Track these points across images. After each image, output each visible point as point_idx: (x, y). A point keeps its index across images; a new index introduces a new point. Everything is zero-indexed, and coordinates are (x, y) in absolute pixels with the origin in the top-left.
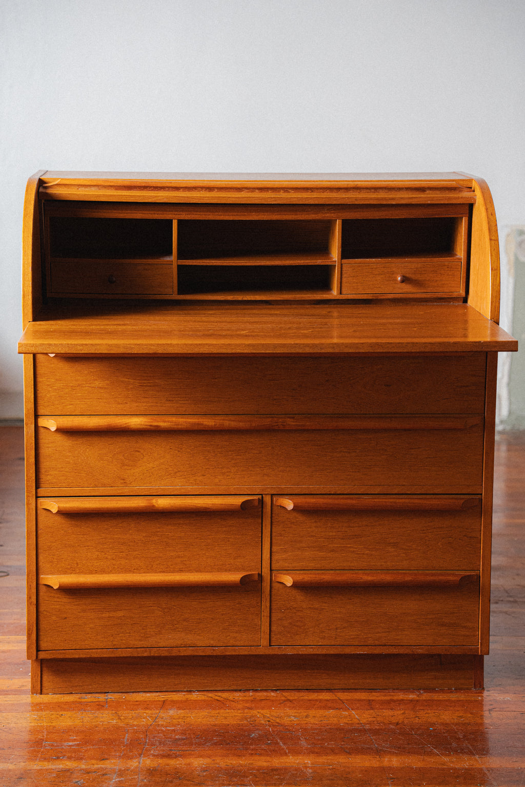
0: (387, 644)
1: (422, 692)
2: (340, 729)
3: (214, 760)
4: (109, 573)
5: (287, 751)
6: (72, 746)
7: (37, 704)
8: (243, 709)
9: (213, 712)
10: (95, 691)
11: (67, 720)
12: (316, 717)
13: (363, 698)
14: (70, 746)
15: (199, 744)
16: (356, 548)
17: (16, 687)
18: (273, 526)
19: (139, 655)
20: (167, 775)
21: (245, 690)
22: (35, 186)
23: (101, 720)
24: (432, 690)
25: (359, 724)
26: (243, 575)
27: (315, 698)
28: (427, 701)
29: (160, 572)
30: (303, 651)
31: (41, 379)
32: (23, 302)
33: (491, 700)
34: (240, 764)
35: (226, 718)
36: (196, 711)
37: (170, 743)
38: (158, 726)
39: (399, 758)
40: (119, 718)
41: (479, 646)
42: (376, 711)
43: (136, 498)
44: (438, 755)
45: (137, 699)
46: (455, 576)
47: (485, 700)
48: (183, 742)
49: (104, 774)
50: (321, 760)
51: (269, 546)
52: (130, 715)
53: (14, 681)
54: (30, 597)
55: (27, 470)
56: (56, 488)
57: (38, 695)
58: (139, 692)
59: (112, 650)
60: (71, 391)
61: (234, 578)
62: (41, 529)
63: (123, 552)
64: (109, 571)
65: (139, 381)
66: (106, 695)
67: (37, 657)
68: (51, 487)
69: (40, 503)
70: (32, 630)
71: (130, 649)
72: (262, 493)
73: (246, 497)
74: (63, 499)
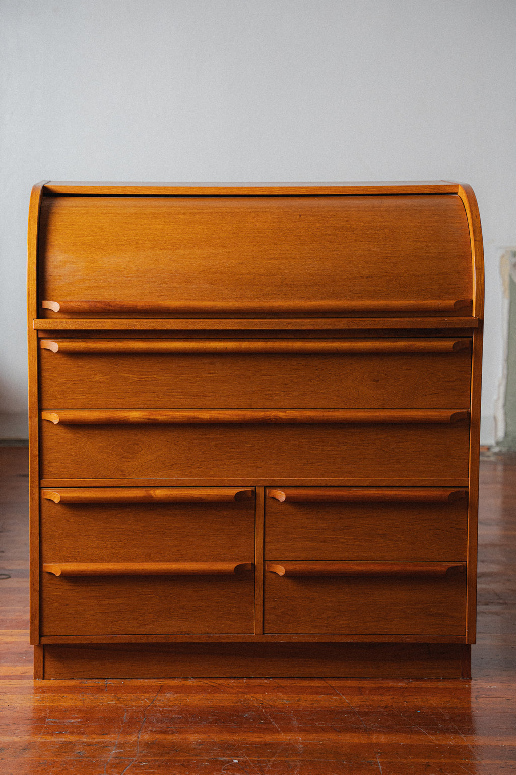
0: (376, 633)
1: (411, 680)
2: (331, 711)
3: (209, 736)
4: (108, 562)
5: (279, 729)
6: (73, 722)
7: (40, 688)
8: (238, 693)
9: (209, 696)
10: (95, 677)
11: (68, 701)
12: (306, 701)
13: (352, 685)
14: (71, 723)
15: (195, 723)
16: (346, 539)
17: (19, 673)
18: (266, 517)
19: (138, 642)
20: (164, 747)
21: (240, 677)
22: (39, 192)
23: (102, 701)
24: (421, 679)
25: (348, 707)
26: (237, 565)
27: (307, 685)
28: (415, 688)
29: (158, 561)
30: (295, 639)
31: (45, 374)
32: (28, 301)
33: (478, 688)
34: (234, 739)
35: (221, 701)
36: (192, 695)
37: (167, 721)
38: (156, 706)
39: (387, 736)
40: (118, 700)
41: (466, 636)
42: (365, 696)
43: (134, 489)
44: (424, 733)
45: (136, 684)
46: (441, 567)
47: (472, 688)
48: (179, 720)
49: (105, 747)
50: (312, 737)
51: (262, 537)
52: (129, 697)
53: (17, 668)
54: (33, 585)
55: (31, 462)
56: (58, 480)
57: (40, 680)
58: (137, 678)
59: (111, 636)
60: (73, 385)
61: (229, 567)
62: (44, 518)
63: (122, 541)
64: (109, 560)
65: (138, 376)
66: (105, 680)
67: (40, 642)
68: (54, 478)
69: (44, 494)
70: (35, 617)
71: (129, 636)
72: (255, 485)
73: (240, 489)
74: (65, 490)
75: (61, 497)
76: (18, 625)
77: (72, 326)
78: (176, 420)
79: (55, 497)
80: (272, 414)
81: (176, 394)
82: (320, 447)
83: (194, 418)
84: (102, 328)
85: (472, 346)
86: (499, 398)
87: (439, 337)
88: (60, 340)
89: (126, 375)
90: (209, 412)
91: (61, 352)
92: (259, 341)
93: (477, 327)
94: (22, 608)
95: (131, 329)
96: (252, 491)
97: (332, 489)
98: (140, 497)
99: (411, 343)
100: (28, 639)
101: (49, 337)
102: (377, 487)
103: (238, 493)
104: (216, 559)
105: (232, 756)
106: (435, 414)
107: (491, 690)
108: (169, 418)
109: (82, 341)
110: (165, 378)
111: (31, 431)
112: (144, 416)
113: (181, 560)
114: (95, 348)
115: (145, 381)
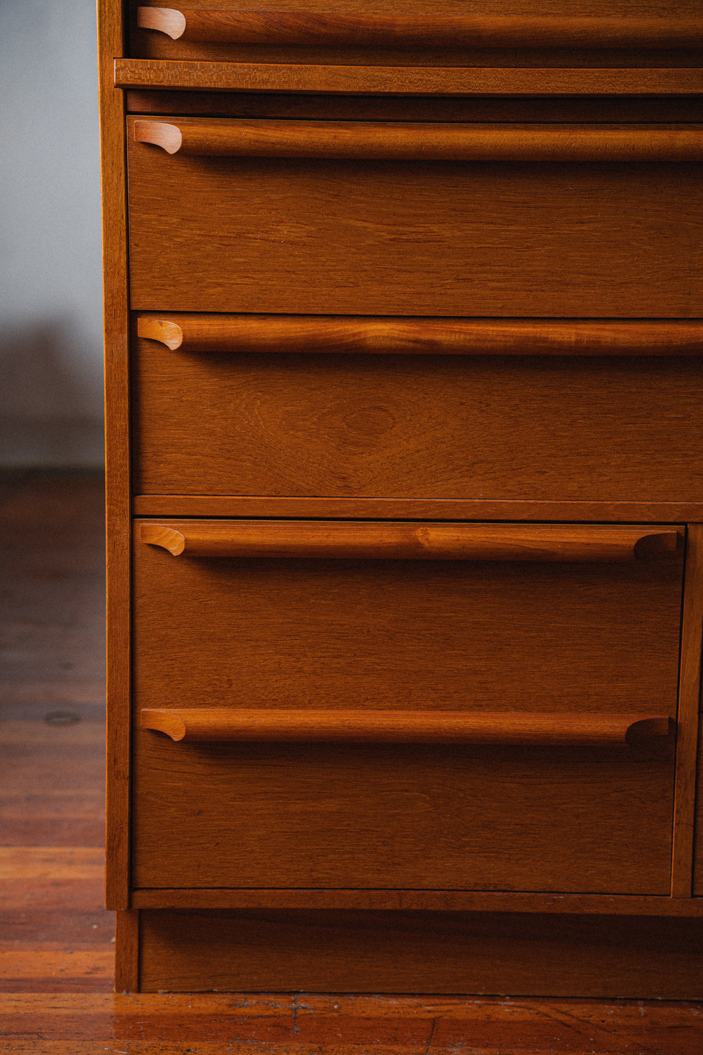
7: (129, 1019)
10: (267, 988)
17: (81, 971)
19: (375, 907)
21: (625, 999)
26: (632, 722)
29: (429, 708)
31: (145, 216)
43: (374, 525)
45: (368, 1009)
53: (77, 955)
54: (115, 761)
55: (109, 449)
56: (181, 497)
57: (131, 994)
58: (370, 994)
59: (309, 891)
60: (219, 249)
61: (611, 727)
62: (144, 595)
63: (340, 656)
64: (306, 701)
65: (390, 228)
66: (293, 998)
67: (130, 906)
68: (167, 492)
69: (142, 532)
70: (119, 840)
71: (355, 892)
72: (686, 520)
73: (648, 529)
74: (196, 523)
75: (186, 540)
77: (220, 77)
78: (489, 345)
79: (172, 541)
81: (489, 276)
83: (536, 340)
84: (301, 87)
88: (187, 120)
89: (359, 224)
91: (190, 153)
95: (377, 89)
96: (677, 535)
98: (390, 547)
101: (155, 110)
103: (644, 538)
104: (578, 707)
108: (469, 340)
109: (246, 122)
110: (462, 233)
112: (405, 334)
113: (488, 705)
114: (279, 143)
115: (408, 241)
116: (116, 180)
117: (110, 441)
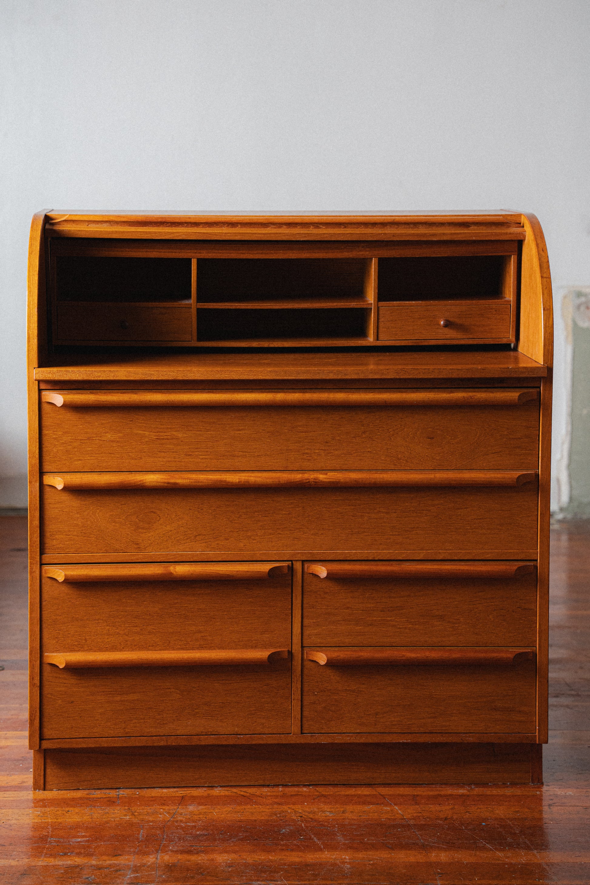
0: (433, 731)
1: (473, 787)
2: (381, 825)
3: (240, 856)
5: (322, 847)
6: (81, 842)
7: (40, 800)
8: (272, 804)
9: (238, 807)
10: (105, 787)
11: (74, 816)
12: (354, 813)
13: (406, 793)
14: (78, 842)
15: (223, 840)
16: (397, 622)
17: (16, 783)
18: (305, 596)
19: (155, 744)
20: (188, 871)
21: (274, 785)
22: (41, 222)
23: (113, 816)
24: (484, 785)
25: (402, 819)
26: (271, 652)
27: (353, 793)
28: (478, 795)
29: (179, 649)
30: (339, 739)
31: (47, 432)
32: (28, 347)
33: (550, 795)
34: (270, 859)
35: (252, 813)
36: (219, 807)
37: (190, 839)
38: (177, 822)
39: (447, 853)
40: (133, 814)
41: (537, 734)
42: (421, 806)
43: (151, 565)
44: (491, 850)
45: (153, 795)
46: (508, 654)
47: (544, 794)
48: (205, 837)
49: (117, 870)
50: (360, 855)
51: (300, 620)
52: (145, 811)
53: (13, 777)
54: (33, 678)
55: (30, 534)
56: (63, 555)
57: (40, 791)
58: (154, 788)
59: (124, 738)
60: (80, 445)
61: (261, 655)
62: (46, 600)
63: (136, 626)
64: (122, 648)
65: (155, 434)
66: (117, 791)
67: (40, 747)
68: (57, 553)
69: (45, 571)
70: (35, 716)
71: (145, 738)
72: (292, 559)
73: (274, 564)
74: (70, 566)
75: (65, 575)
76: (14, 726)
77: (80, 375)
78: (201, 484)
79: (59, 575)
80: (311, 476)
81: (200, 454)
82: (367, 515)
83: (221, 481)
84: (115, 378)
85: (540, 398)
86: (562, 456)
87: (501, 388)
88: (65, 392)
89: (142, 432)
90: (238, 475)
91: (66, 406)
92: (295, 393)
93: (546, 376)
94: (17, 705)
96: (288, 566)
97: (381, 563)
98: (158, 575)
99: (471, 394)
100: (26, 742)
101: (52, 388)
102: (431, 560)
103: (272, 568)
104: (246, 646)
105: (268, 880)
106: (499, 476)
107: (565, 797)
108: (192, 482)
109: (91, 393)
110: (187, 435)
111: (31, 498)
112: (163, 480)
113: (206, 647)
114: (106, 401)
115: (163, 439)
116: (34, 417)
117: (30, 532)
